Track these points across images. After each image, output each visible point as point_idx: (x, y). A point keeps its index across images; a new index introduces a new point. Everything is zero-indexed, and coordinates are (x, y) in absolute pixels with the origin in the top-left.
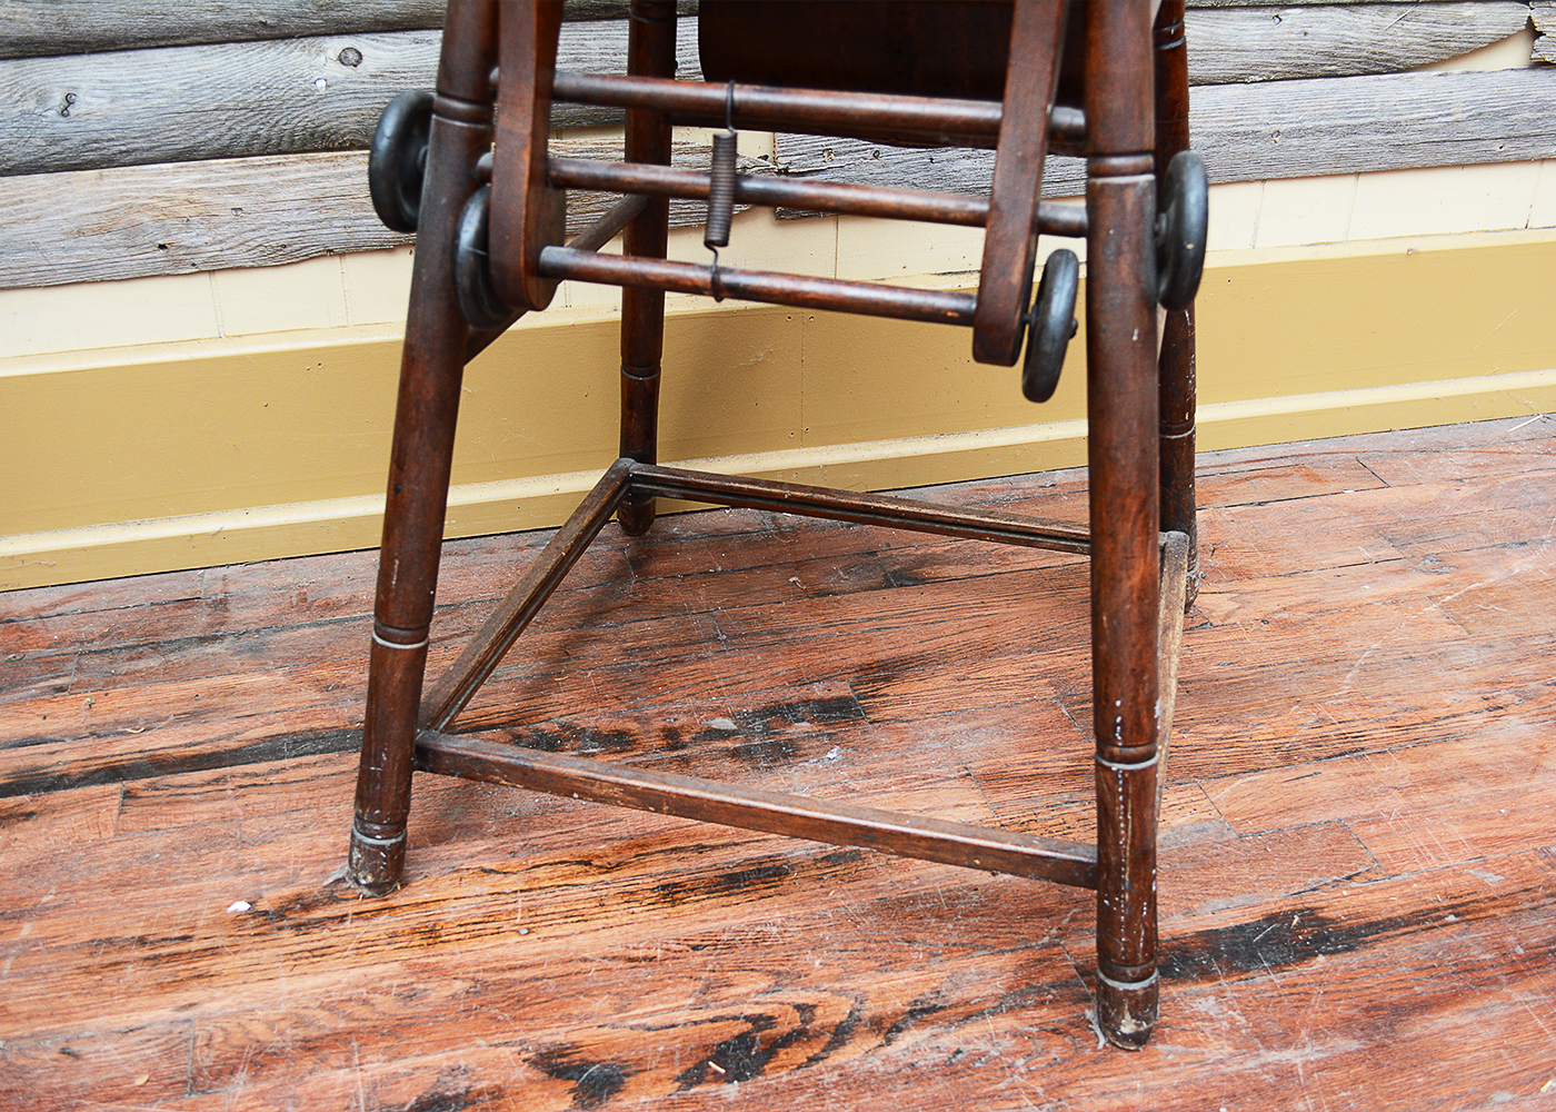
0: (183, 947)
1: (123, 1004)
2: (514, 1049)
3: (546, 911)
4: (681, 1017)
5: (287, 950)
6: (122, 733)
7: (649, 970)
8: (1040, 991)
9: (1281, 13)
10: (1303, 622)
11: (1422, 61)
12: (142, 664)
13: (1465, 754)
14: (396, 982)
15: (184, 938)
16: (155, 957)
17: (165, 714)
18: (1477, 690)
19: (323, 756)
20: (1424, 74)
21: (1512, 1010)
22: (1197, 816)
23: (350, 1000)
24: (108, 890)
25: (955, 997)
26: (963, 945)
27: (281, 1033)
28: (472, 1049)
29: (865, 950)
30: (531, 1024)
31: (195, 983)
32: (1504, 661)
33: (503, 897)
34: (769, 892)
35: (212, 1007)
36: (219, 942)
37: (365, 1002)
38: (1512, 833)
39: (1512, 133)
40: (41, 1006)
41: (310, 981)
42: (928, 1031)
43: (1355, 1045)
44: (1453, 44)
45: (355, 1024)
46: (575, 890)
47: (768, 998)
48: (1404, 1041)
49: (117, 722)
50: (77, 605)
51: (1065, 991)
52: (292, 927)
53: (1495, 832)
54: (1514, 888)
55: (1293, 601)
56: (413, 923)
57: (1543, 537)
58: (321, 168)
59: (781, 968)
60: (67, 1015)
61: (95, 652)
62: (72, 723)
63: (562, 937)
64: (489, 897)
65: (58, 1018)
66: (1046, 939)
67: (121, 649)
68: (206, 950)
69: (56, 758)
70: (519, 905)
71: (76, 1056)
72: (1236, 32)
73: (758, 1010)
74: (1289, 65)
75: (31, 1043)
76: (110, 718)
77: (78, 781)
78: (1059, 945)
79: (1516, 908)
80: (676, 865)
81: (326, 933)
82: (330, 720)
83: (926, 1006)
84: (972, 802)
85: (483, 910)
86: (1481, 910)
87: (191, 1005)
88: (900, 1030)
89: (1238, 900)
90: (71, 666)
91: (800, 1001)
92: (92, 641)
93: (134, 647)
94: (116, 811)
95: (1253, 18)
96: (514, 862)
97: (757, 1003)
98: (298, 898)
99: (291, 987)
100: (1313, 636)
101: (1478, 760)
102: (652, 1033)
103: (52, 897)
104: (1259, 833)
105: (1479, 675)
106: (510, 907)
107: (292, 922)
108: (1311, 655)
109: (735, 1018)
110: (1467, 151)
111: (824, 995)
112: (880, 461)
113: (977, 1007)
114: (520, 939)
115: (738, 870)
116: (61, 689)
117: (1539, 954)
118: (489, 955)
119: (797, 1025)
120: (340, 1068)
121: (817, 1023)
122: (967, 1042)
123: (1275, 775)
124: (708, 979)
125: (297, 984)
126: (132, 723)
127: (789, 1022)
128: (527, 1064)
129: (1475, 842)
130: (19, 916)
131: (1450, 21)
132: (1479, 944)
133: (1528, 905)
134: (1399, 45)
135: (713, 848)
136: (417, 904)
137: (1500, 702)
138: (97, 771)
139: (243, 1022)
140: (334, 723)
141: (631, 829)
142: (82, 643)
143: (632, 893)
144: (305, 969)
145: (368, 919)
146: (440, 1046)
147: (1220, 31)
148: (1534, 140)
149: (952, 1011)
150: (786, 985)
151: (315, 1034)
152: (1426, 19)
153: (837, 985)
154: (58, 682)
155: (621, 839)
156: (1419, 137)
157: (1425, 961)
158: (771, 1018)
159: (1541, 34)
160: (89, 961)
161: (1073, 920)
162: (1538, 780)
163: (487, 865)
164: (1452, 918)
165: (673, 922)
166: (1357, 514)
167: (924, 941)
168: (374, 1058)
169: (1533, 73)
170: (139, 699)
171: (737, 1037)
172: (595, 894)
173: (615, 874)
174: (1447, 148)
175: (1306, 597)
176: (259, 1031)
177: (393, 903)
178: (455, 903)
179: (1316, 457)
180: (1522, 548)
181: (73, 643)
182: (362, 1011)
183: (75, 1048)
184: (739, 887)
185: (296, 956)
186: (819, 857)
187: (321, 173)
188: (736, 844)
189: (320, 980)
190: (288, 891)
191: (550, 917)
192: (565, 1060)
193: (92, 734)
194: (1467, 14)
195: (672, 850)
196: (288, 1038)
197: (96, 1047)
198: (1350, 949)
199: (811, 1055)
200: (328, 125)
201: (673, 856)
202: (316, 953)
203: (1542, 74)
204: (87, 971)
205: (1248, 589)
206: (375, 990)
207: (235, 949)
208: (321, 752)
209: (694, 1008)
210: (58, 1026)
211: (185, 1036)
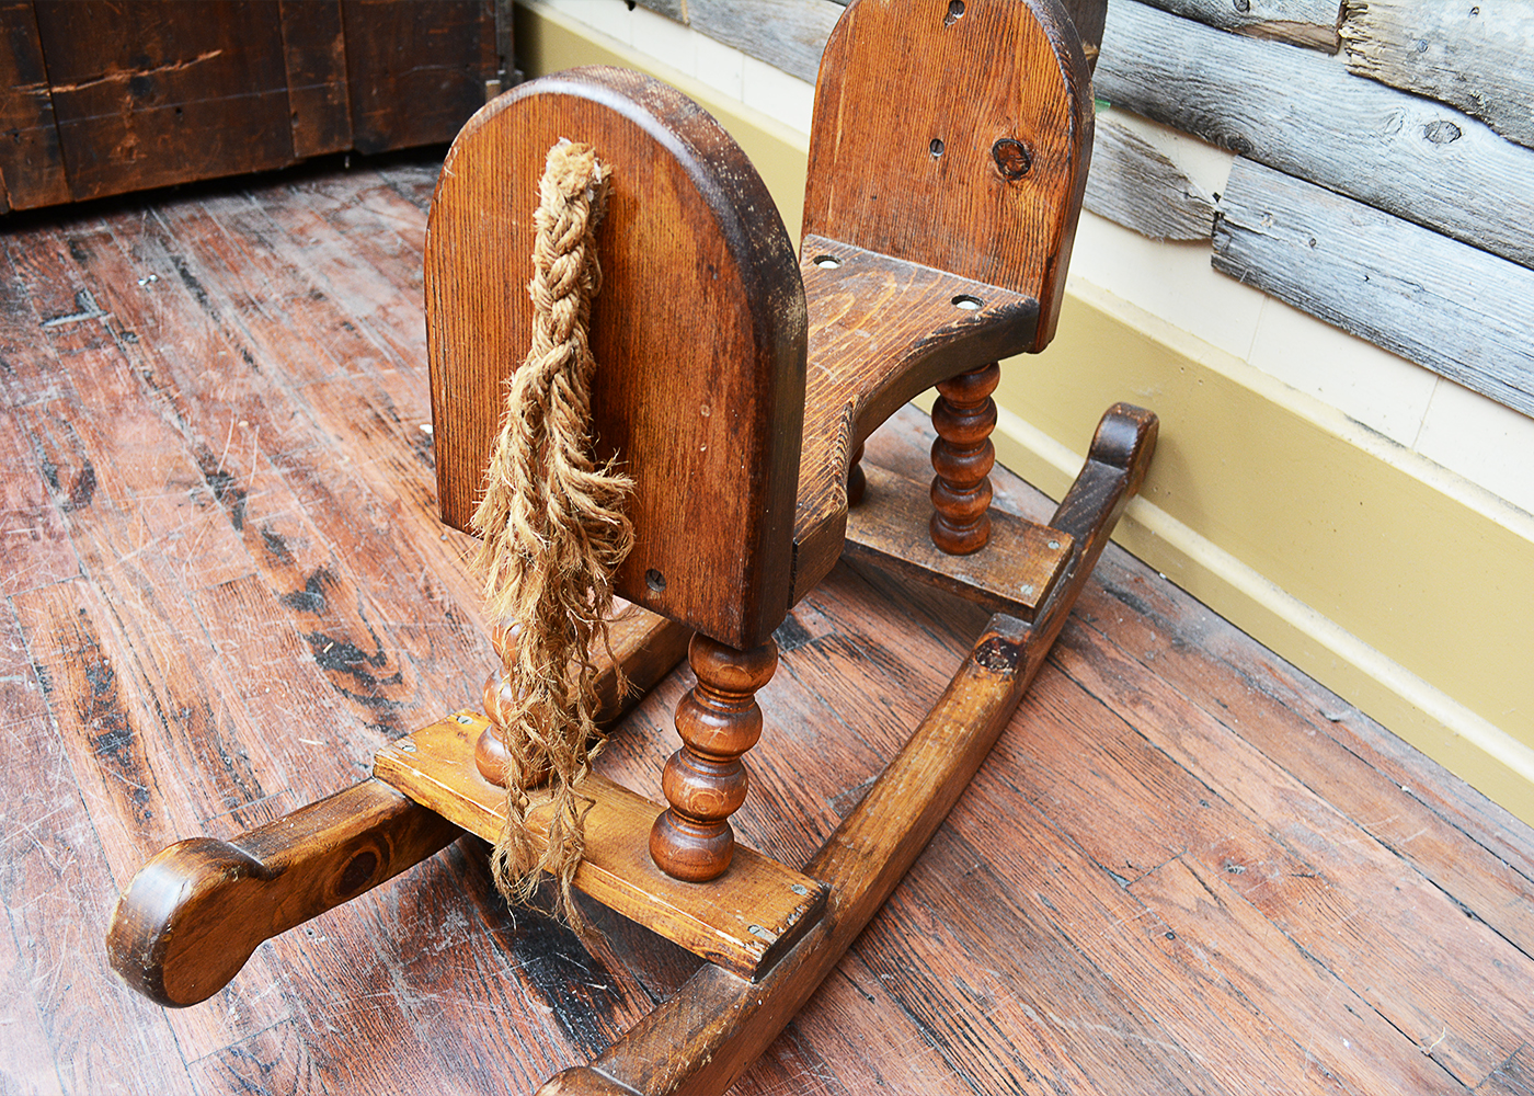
1: (336, 418)
2: (329, 560)
4: (375, 623)
5: (398, 455)
7: (419, 598)
14: (379, 501)
16: (378, 416)
23: (359, 489)
27: (324, 473)
28: (325, 544)
30: (353, 561)
35: (341, 446)
37: (358, 495)
41: (372, 471)
45: (338, 496)
47: (404, 659)
52: (419, 452)
60: (322, 405)
65: (320, 403)
71: (291, 417)
73: (389, 656)
87: (340, 438)
91: (403, 675)
97: (397, 654)
99: (365, 467)
102: (355, 612)
108: (1126, 985)
109: (379, 647)
118: (415, 529)
119: (380, 678)
120: (299, 501)
124: (417, 626)
125: (368, 467)
127: (381, 673)
128: (316, 568)
139: (330, 459)
144: (382, 466)
146: (326, 531)
150: (419, 665)
151: (326, 485)
153: (426, 691)
158: (383, 664)
160: (368, 397)
168: (310, 510)
171: (360, 651)
176: (325, 466)
182: (350, 496)
185: (393, 460)
189: (374, 474)
192: (324, 582)
196: (320, 477)
197: (300, 421)
198: (569, 1035)
199: (350, 690)
202: (398, 466)
204: (361, 399)
206: (370, 495)
207: (393, 439)
209: (384, 626)
211: (314, 444)
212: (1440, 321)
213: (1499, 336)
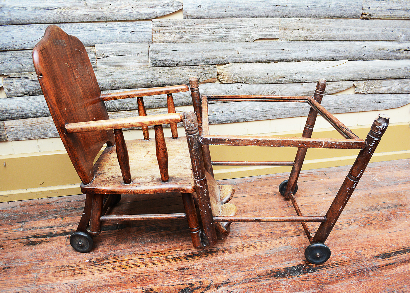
0: (77, 268)
1: (64, 279)
2: (141, 289)
3: (150, 262)
4: (175, 284)
5: (97, 269)
6: (68, 226)
7: (170, 274)
8: (249, 279)
9: (303, 84)
10: (310, 206)
11: (333, 93)
12: (73, 212)
13: (342, 232)
14: (118, 276)
15: (77, 266)
16: (71, 270)
17: (77, 222)
18: (346, 219)
19: (107, 231)
20: (333, 95)
21: (348, 284)
22: (285, 245)
23: (109, 279)
24: (63, 256)
25: (232, 280)
26: (234, 270)
27: (95, 285)
28: (133, 289)
29: (214, 271)
30: (145, 284)
31: (78, 275)
32: (352, 214)
33: (141, 259)
34: (195, 259)
35: (81, 280)
36: (84, 267)
37: (112, 279)
38: (351, 248)
39: (352, 107)
40: (47, 279)
41: (101, 275)
42: (226, 287)
43: (314, 291)
44: (338, 89)
45: (110, 284)
46: (156, 258)
47: (193, 280)
48: (325, 290)
49: (67, 224)
50: (61, 201)
51: (255, 280)
52: (99, 264)
53: (347, 248)
54: (350, 259)
55: (308, 201)
56: (123, 264)
57: (362, 188)
58: (113, 115)
59: (197, 274)
60: (52, 281)
61: (64, 210)
62: (58, 224)
63: (152, 267)
64: (138, 259)
65: (51, 281)
66: (252, 269)
67: (69, 209)
68: (81, 268)
69: (55, 230)
70: (144, 261)
71: (54, 289)
72: (294, 88)
73: (191, 282)
74: (305, 94)
75: (45, 286)
76: (66, 223)
77: (58, 235)
78: (254, 270)
79: (351, 263)
80: (177, 253)
81: (105, 266)
82: (109, 224)
83: (226, 282)
84: (238, 241)
85: (137, 262)
86: (343, 264)
87: (77, 279)
88: (220, 287)
89: (292, 262)
90: (59, 212)
91: (200, 281)
92: (64, 208)
93: (72, 209)
94: (65, 241)
95: (297, 85)
96: (144, 252)
97: (191, 281)
98: (100, 259)
99: (97, 276)
100: (312, 208)
101: (345, 234)
102: (169, 287)
103: (51, 257)
104: (298, 248)
105: (346, 216)
106: (142, 261)
107: (98, 263)
108: (311, 212)
109: (186, 284)
110: (343, 110)
111: (205, 280)
112: (224, 173)
113: (236, 283)
114: (144, 268)
115: (189, 255)
116: (57, 217)
117: (354, 273)
118: (137, 271)
119: (199, 286)
120: (106, 292)
121: (203, 285)
122: (234, 290)
123: (302, 236)
124: (181, 276)
125: (98, 275)
126: (70, 224)
127: (197, 285)
128: (143, 292)
129: (343, 250)
130: (45, 261)
131: (338, 85)
132: (342, 271)
133: (353, 263)
134: (327, 90)
135: (185, 250)
136: (124, 260)
137: (350, 222)
138: (63, 233)
139: (87, 283)
140: (110, 224)
141: (168, 246)
142: (62, 208)
143: (167, 259)
144: (100, 273)
145: (114, 263)
146: (126, 288)
147: (291, 87)
148: (357, 108)
149: (231, 283)
150: (197, 278)
151: (101, 285)
152: (332, 84)
153: (208, 278)
154: (56, 216)
155: (166, 248)
156: (333, 108)
157: (330, 274)
158: (194, 284)
159: (356, 87)
160: (58, 270)
161: (257, 265)
162: (357, 238)
163: (138, 253)
164: (337, 265)
165: (175, 265)
166: (323, 184)
167: (226, 269)
168: (113, 290)
169: (355, 95)
170: (72, 219)
171: (186, 288)
172: (160, 259)
173: (164, 255)
174: (339, 110)
175: (311, 201)
176: (90, 284)
177: (119, 260)
178: (132, 260)
179: (315, 173)
180: (357, 191)
181: (60, 208)
182: (111, 281)
183: (53, 287)
184: (189, 258)
185: (99, 270)
186: (206, 252)
187: (112, 116)
188: (189, 250)
189: (103, 275)
190: (98, 257)
191: (150, 263)
192: (151, 292)
193: (62, 226)
194: (341, 83)
195: (176, 250)
196: (96, 286)
197: (57, 287)
198: (315, 272)
199: (201, 292)
200: (114, 107)
201: (176, 252)
202: (103, 270)
203: (357, 95)
204: (57, 272)
205: (299, 199)
206: (114, 277)
207: (87, 268)
208: (107, 230)
209: (178, 282)
210: (51, 282)
211: (75, 285)
212: (247, 113)
213: (256, 111)
